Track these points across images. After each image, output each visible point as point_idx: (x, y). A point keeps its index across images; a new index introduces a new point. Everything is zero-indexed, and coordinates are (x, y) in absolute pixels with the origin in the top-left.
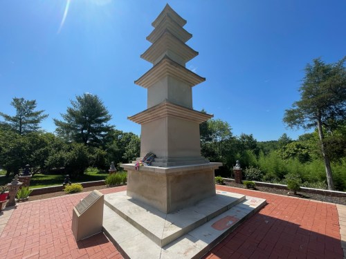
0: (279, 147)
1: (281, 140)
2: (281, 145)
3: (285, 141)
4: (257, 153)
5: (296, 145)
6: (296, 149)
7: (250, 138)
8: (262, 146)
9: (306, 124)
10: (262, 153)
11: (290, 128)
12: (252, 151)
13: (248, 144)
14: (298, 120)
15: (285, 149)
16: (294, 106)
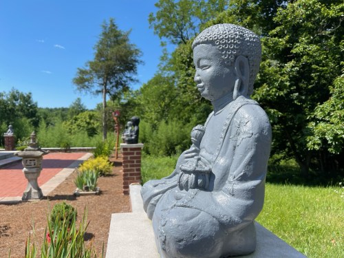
0: (69, 116)
1: (73, 108)
2: (72, 114)
3: (78, 109)
4: (36, 124)
5: (90, 115)
6: (88, 120)
7: (27, 99)
8: (44, 113)
9: (94, 90)
10: (43, 124)
11: (78, 91)
12: (29, 120)
13: (22, 110)
14: (86, 83)
15: (76, 119)
16: (87, 66)
